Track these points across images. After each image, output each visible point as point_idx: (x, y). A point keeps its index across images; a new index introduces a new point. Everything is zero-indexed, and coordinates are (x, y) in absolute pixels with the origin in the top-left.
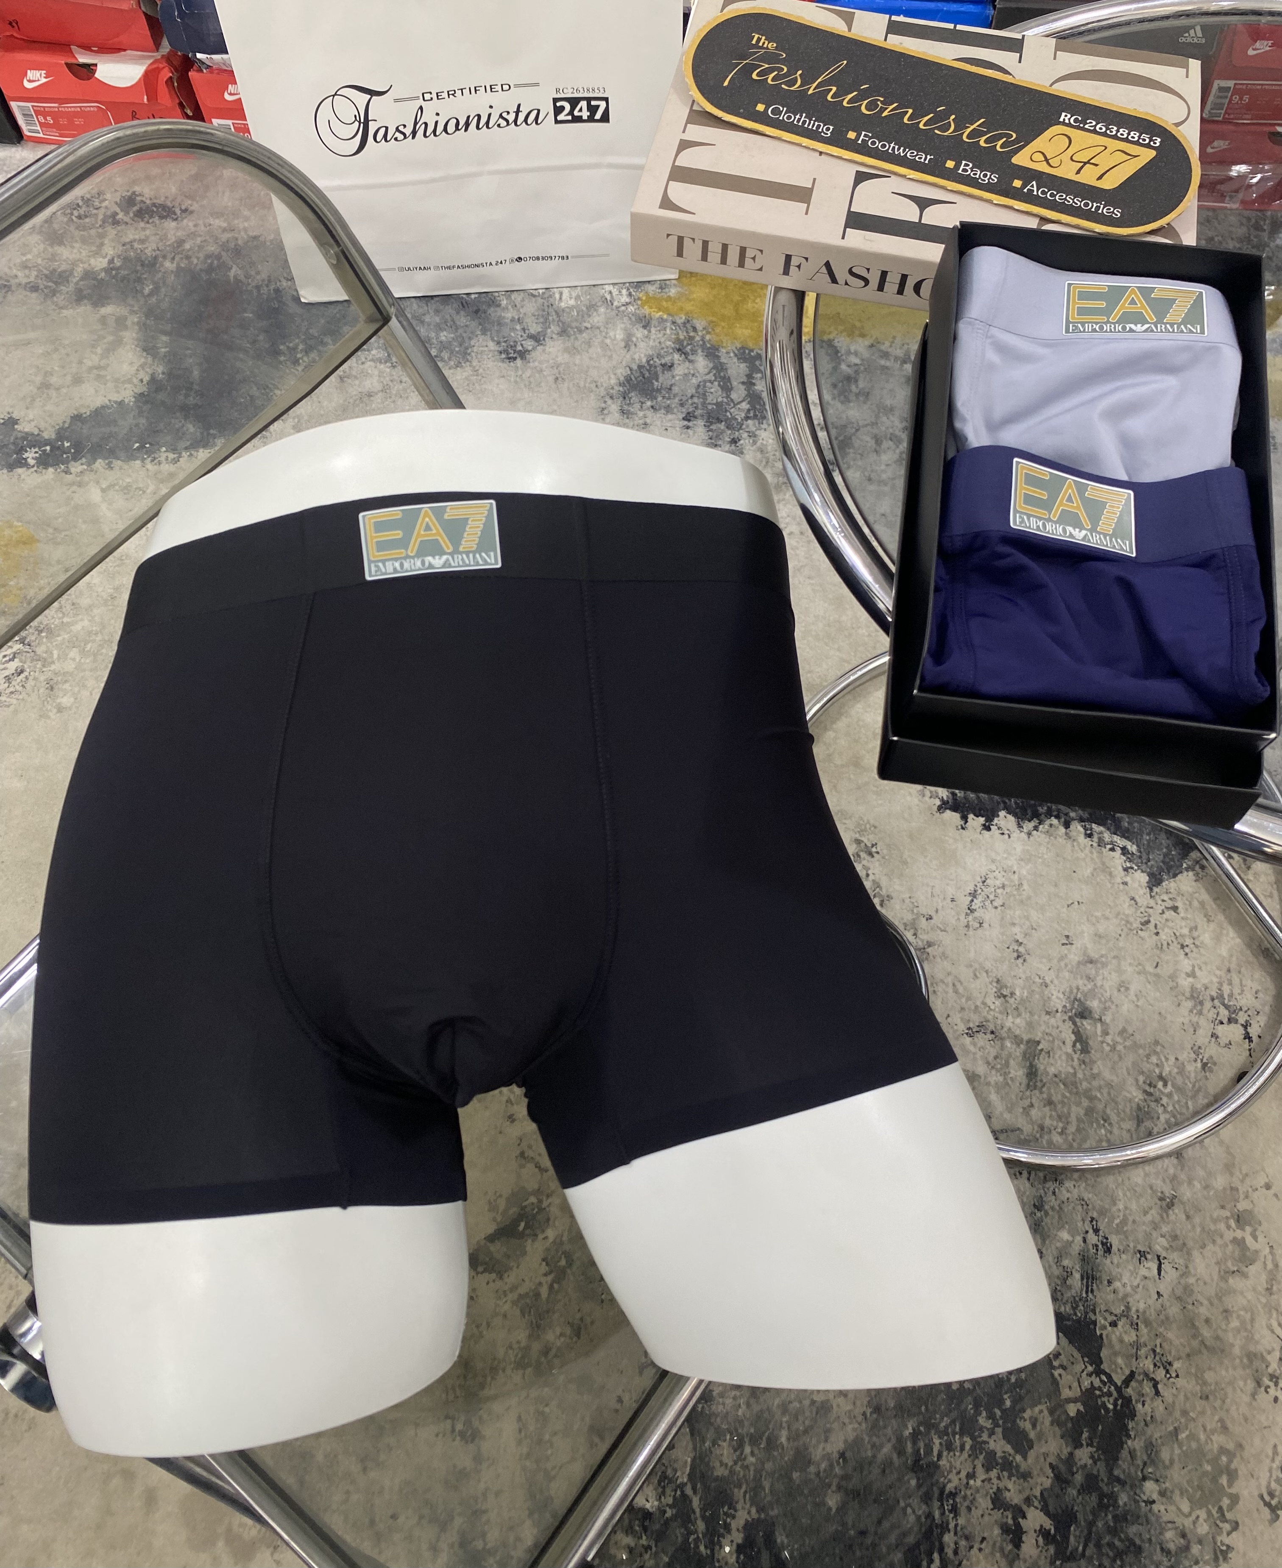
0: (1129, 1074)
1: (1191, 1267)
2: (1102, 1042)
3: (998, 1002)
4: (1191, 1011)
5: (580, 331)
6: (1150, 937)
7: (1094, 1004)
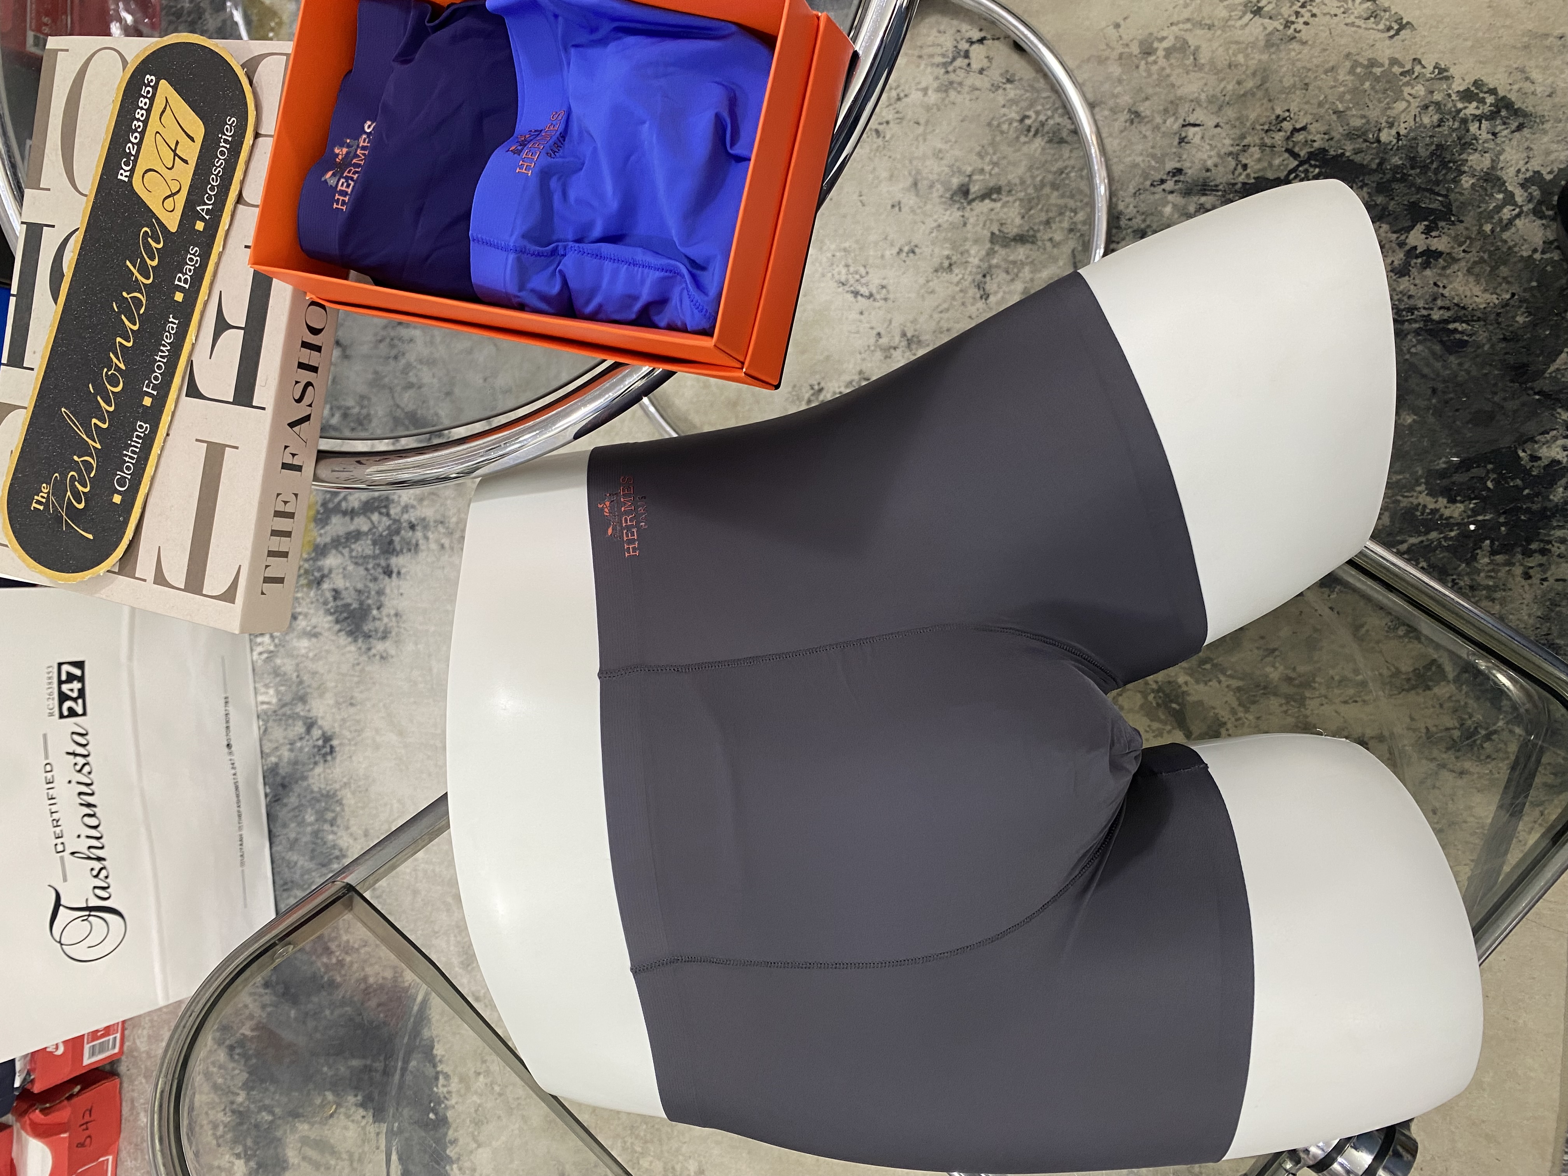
0: (1019, 150)
1: (1191, 98)
2: (990, 174)
3: (956, 271)
4: (959, 92)
5: (301, 682)
6: (891, 129)
7: (955, 182)
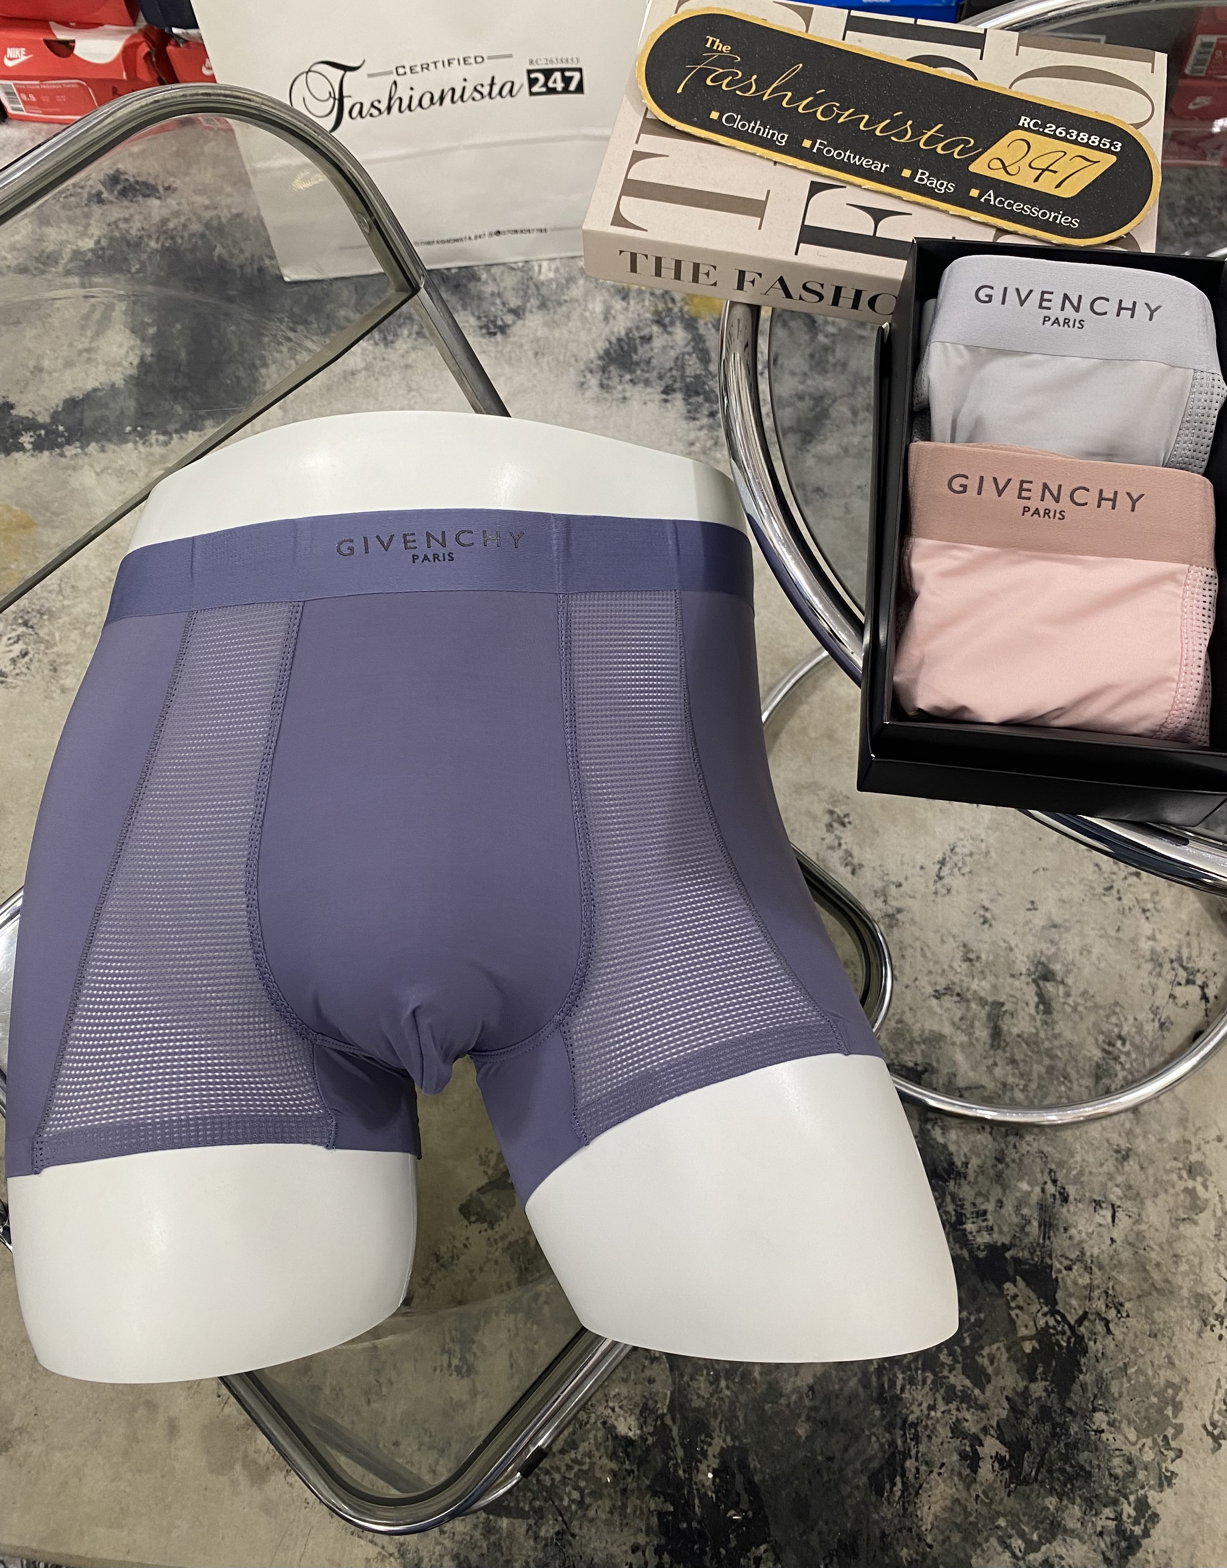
0: (1089, 1033)
1: (1143, 1214)
2: (1064, 1003)
3: (965, 966)
4: (1151, 973)
5: (560, 304)
6: (1113, 902)
7: (1057, 967)
